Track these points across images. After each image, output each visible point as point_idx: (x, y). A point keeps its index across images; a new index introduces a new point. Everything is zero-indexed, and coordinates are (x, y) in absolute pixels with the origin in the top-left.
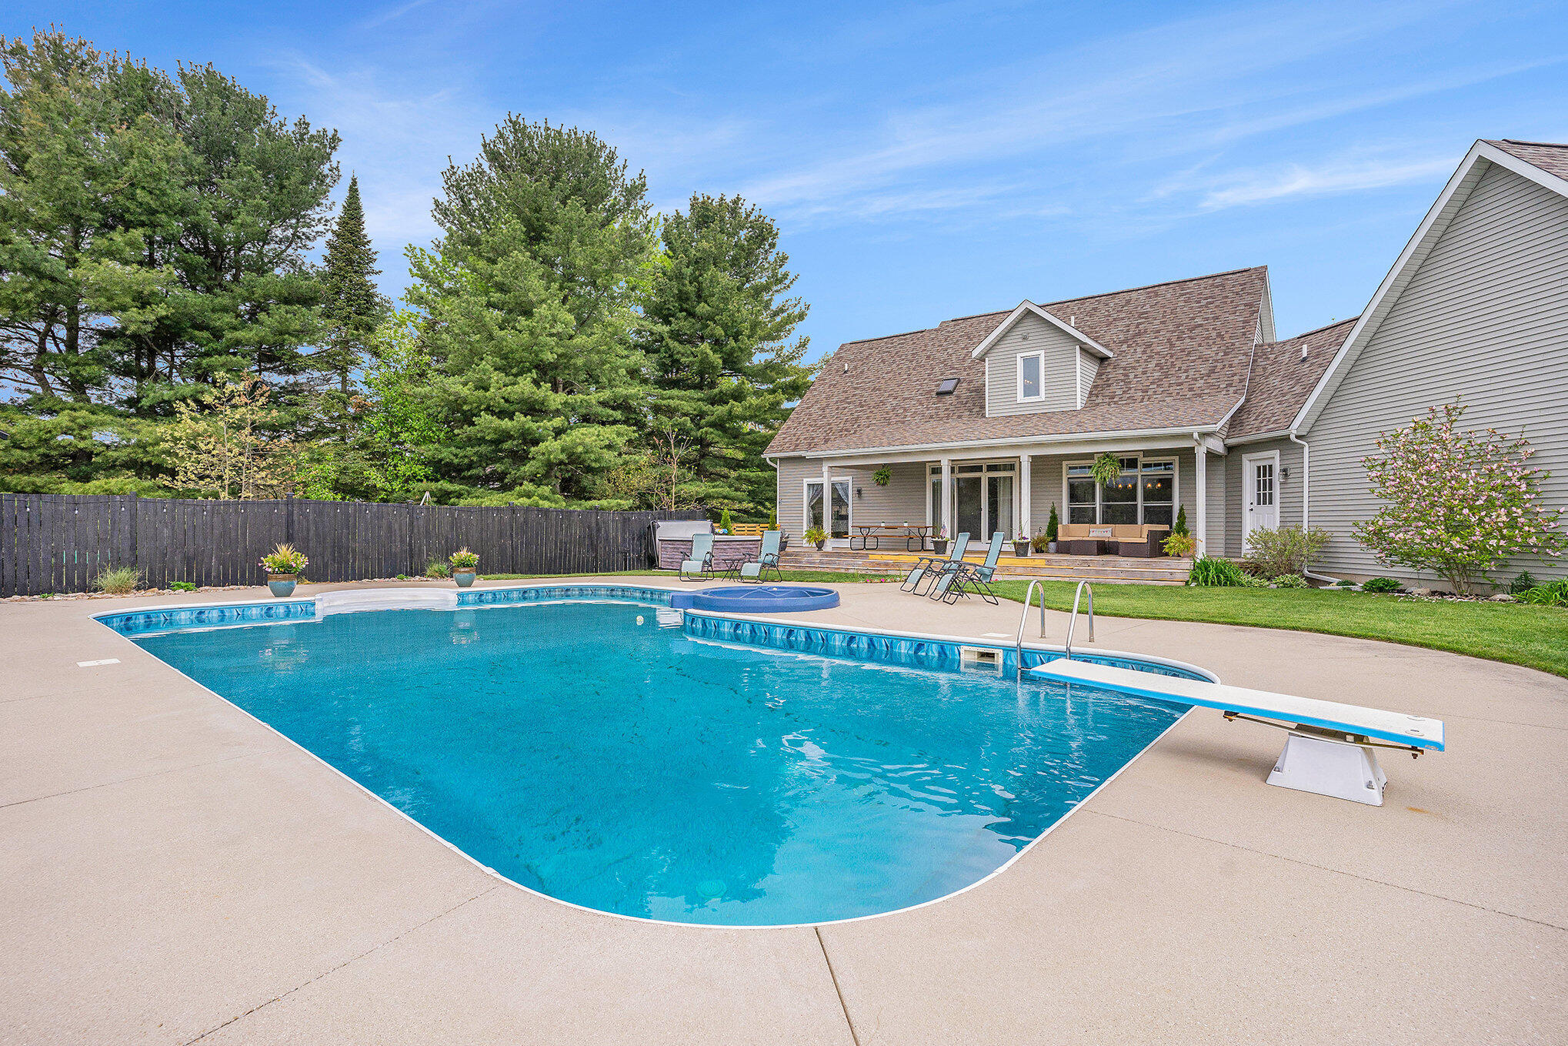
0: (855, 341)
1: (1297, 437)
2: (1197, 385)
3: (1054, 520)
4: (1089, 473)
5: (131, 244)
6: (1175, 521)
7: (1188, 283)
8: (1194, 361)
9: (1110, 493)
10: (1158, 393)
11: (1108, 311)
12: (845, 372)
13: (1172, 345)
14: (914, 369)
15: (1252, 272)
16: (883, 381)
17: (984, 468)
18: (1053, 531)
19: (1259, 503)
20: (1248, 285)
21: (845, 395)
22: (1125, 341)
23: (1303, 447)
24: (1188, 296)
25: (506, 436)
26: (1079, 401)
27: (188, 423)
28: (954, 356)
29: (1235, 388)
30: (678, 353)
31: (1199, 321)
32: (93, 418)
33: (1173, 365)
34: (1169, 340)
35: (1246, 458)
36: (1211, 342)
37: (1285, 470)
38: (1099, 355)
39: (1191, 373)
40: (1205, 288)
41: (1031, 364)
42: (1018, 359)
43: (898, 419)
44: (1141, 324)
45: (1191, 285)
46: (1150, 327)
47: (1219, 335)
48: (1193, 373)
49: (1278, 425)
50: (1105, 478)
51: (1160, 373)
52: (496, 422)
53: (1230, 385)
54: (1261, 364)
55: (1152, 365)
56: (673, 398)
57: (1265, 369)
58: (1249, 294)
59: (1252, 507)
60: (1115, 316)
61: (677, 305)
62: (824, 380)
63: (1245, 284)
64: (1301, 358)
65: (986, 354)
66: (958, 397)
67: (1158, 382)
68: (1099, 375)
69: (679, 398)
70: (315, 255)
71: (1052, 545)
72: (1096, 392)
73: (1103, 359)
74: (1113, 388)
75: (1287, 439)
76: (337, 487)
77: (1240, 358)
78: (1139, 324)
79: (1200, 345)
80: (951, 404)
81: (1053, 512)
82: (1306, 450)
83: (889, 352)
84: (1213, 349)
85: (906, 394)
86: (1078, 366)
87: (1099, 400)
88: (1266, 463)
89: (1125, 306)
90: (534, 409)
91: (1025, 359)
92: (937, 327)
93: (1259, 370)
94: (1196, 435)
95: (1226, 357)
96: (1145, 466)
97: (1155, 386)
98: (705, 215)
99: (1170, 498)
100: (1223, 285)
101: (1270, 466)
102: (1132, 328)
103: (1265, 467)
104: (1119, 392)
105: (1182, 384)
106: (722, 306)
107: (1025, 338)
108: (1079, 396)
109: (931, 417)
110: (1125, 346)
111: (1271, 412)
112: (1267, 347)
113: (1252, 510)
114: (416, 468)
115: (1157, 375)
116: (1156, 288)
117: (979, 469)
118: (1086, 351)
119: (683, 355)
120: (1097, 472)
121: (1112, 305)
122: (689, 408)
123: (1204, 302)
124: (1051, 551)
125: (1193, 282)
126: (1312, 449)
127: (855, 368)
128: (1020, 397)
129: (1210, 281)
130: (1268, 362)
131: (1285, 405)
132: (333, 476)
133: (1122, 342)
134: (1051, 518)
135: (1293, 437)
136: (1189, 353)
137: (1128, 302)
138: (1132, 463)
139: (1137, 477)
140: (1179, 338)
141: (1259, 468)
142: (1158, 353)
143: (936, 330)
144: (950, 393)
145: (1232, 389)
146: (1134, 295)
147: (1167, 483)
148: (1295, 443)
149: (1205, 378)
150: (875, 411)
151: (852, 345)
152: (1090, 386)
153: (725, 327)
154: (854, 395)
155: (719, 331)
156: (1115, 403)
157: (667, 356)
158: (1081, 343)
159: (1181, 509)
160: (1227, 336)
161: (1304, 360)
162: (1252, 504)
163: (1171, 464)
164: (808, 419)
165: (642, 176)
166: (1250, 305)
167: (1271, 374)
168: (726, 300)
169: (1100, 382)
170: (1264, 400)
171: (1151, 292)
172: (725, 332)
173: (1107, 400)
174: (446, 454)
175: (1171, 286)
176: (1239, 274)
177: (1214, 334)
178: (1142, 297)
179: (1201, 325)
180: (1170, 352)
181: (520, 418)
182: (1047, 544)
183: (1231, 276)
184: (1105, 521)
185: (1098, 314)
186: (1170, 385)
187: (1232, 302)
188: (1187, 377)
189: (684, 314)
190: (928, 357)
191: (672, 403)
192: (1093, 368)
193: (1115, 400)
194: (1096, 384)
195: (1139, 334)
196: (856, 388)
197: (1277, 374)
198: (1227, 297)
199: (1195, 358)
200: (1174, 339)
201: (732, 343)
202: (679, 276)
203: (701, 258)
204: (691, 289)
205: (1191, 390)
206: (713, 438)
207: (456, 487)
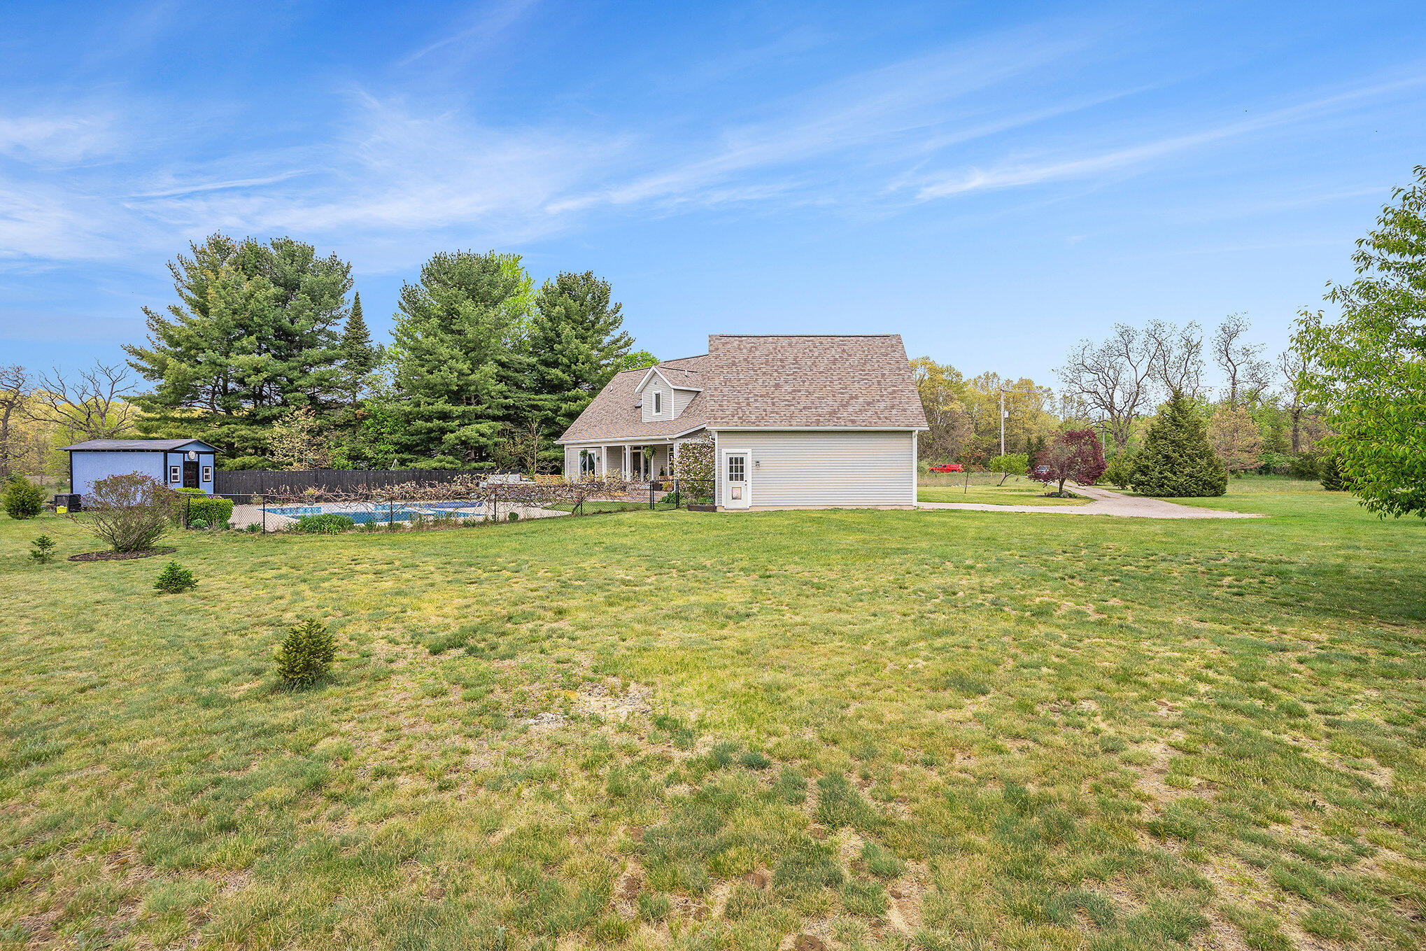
5: (251, 343)
16: (621, 398)
25: (430, 431)
26: (673, 416)
27: (278, 429)
32: (238, 427)
38: (694, 391)
41: (658, 397)
42: (653, 394)
43: (616, 421)
52: (424, 424)
56: (540, 400)
65: (642, 391)
68: (692, 401)
69: (546, 400)
70: (340, 328)
72: (686, 410)
73: (698, 392)
74: (692, 409)
76: (350, 458)
80: (637, 414)
81: (662, 470)
86: (672, 399)
90: (445, 416)
91: (656, 394)
98: (565, 287)
107: (656, 384)
108: (673, 414)
109: (627, 421)
114: (390, 447)
118: (682, 390)
128: (654, 413)
132: (348, 452)
134: (661, 473)
150: (610, 416)
152: (685, 407)
156: (688, 417)
158: (673, 388)
168: (569, 343)
169: (690, 405)
173: (686, 415)
174: (404, 439)
181: (436, 422)
192: (689, 398)
193: (689, 415)
194: (688, 406)
207: (410, 456)
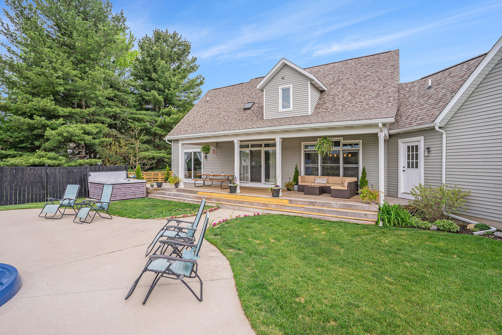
0: (214, 88)
1: (440, 128)
2: (371, 102)
3: (297, 173)
4: (314, 149)
6: (360, 175)
7: (361, 58)
8: (368, 91)
9: (325, 159)
10: (350, 106)
11: (324, 71)
12: (207, 101)
13: (356, 84)
14: (236, 99)
15: (392, 52)
16: (222, 104)
17: (263, 145)
18: (296, 179)
19: (409, 167)
20: (391, 57)
21: (205, 111)
22: (333, 84)
23: (442, 134)
24: (362, 63)
26: (310, 110)
28: (254, 93)
29: (392, 103)
30: (145, 95)
31: (368, 73)
33: (357, 93)
34: (354, 82)
35: (400, 141)
36: (375, 82)
37: (428, 149)
38: (320, 89)
39: (367, 97)
40: (370, 60)
41: (286, 91)
42: (280, 89)
43: (224, 121)
44: (340, 76)
45: (363, 59)
46: (345, 77)
47: (379, 79)
48: (368, 97)
49: (423, 121)
50: (323, 152)
51: (351, 97)
53: (389, 102)
54: (402, 93)
55: (346, 93)
56: (141, 115)
57: (404, 95)
58: (392, 61)
59: (404, 169)
60: (328, 73)
61: (144, 74)
62: (198, 105)
63: (389, 57)
64: (428, 87)
65: (264, 87)
66: (253, 110)
67: (350, 101)
68: (320, 99)
69: (145, 115)
71: (296, 187)
72: (317, 107)
73: (322, 91)
74: (327, 104)
75: (433, 129)
77: (392, 89)
78: (339, 76)
79: (370, 84)
80: (249, 114)
81: (296, 169)
82: (444, 136)
83: (227, 92)
84: (377, 86)
85: (230, 110)
86: (309, 92)
87: (320, 111)
88: (414, 144)
89: (332, 69)
91: (283, 90)
92: (248, 81)
93: (402, 96)
94: (380, 125)
95: (384, 89)
96: (345, 145)
97: (348, 103)
99: (357, 163)
100: (379, 58)
101: (417, 147)
102: (336, 77)
103: (413, 147)
104: (330, 106)
105: (362, 102)
106: (162, 75)
107: (283, 78)
108: (310, 108)
109: (239, 120)
110: (332, 86)
111: (416, 114)
112: (404, 85)
113: (404, 171)
115: (349, 98)
116: (347, 61)
117: (260, 146)
118: (313, 85)
119: (147, 96)
120: (319, 148)
121: (326, 69)
122: (149, 119)
123: (370, 66)
124: (295, 190)
125: (364, 58)
126: (448, 135)
127: (212, 99)
128: (281, 109)
129: (372, 57)
130: (406, 92)
131: (425, 110)
133: (331, 84)
134: (295, 172)
135: (437, 128)
136: (365, 88)
137: (334, 67)
138: (337, 144)
139: (339, 151)
140: (359, 81)
141: (409, 147)
142: (349, 88)
143: (248, 83)
144: (249, 109)
145: (390, 104)
146: (336, 64)
147: (355, 154)
148: (438, 132)
149: (374, 99)
150: (216, 117)
151: (213, 90)
152: (316, 104)
153: (164, 84)
154: (209, 111)
155: (161, 86)
156: (328, 112)
157: (139, 96)
158: (311, 80)
159: (364, 169)
160: (383, 80)
161: (430, 87)
162: (404, 167)
163: (358, 144)
164: (187, 122)
165: (122, 13)
166: (393, 66)
167: (409, 97)
169: (320, 102)
170: (409, 109)
171: (344, 63)
172: (164, 86)
173: (324, 110)
175: (354, 60)
176: (386, 54)
177: (377, 79)
178: (340, 65)
179: (370, 75)
180: (355, 87)
182: (293, 186)
183: (382, 54)
184: (323, 175)
185: (320, 73)
186: (356, 103)
187: (384, 65)
188: (365, 98)
189: (147, 78)
190: (243, 94)
191: (140, 116)
192: (317, 95)
193: (328, 110)
194: (318, 103)
195: (339, 80)
196: (210, 108)
197: (413, 96)
198: (381, 63)
199: (368, 89)
200: (357, 82)
201: (167, 91)
202: (144, 62)
203: (154, 55)
204: (150, 67)
205: (368, 105)
206: (159, 132)
